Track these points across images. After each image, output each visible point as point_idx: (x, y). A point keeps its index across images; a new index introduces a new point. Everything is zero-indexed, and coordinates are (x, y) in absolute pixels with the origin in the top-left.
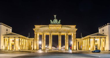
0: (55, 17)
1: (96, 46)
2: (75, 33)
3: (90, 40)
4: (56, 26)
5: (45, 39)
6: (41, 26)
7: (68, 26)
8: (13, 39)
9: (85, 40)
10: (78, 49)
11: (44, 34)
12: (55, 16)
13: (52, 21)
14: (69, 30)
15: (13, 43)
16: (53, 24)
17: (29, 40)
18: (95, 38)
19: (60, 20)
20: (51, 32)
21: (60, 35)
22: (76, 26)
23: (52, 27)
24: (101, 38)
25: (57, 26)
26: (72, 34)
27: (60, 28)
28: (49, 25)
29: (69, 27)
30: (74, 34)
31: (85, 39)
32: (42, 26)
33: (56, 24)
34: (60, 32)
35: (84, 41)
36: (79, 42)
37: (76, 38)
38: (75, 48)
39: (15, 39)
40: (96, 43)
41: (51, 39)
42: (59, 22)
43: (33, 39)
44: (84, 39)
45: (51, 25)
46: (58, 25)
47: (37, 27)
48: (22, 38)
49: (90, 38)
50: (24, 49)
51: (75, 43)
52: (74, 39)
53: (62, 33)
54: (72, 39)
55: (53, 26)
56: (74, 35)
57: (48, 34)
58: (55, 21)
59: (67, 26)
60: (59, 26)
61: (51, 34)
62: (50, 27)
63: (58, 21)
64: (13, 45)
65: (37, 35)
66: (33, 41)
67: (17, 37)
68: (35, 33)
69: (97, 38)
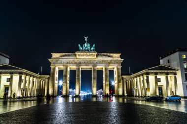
0: (86, 40)
1: (160, 89)
3: (148, 77)
4: (88, 54)
5: (68, 76)
6: (62, 54)
7: (109, 54)
8: (9, 77)
9: (138, 78)
10: (126, 94)
11: (67, 69)
12: (86, 38)
13: (82, 46)
14: (109, 60)
15: (8, 83)
16: (83, 51)
17: (40, 78)
18: (156, 74)
19: (94, 46)
20: (79, 64)
21: (94, 70)
22: (120, 54)
24: (167, 74)
25: (90, 55)
26: (114, 68)
27: (95, 57)
28: (76, 53)
29: (109, 56)
30: (118, 67)
31: (139, 76)
33: (88, 51)
34: (95, 65)
35: (135, 79)
36: (126, 82)
37: (122, 75)
38: (121, 93)
39: (12, 77)
40: (159, 84)
41: (79, 76)
42: (92, 48)
43: (47, 76)
44: (136, 77)
45: (79, 53)
46: (91, 53)
47: (55, 55)
48: (27, 75)
49: (148, 74)
50: (29, 95)
51: (121, 84)
52: (118, 76)
53: (97, 67)
54: (116, 76)
55: (82, 54)
56: (118, 69)
57: (74, 67)
58: (87, 45)
59: (106, 54)
60: (94, 54)
61: (79, 68)
62: (77, 56)
63: (91, 46)
64: (7, 89)
65: (54, 69)
66: (47, 80)
67: (16, 73)
68: (51, 67)
69: (161, 73)
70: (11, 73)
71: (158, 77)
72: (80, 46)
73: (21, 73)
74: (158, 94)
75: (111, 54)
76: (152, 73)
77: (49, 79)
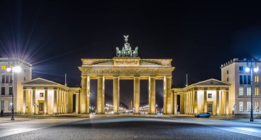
0: (126, 40)
1: (210, 106)
2: (171, 77)
3: (196, 93)
4: (129, 60)
5: (103, 88)
6: (94, 60)
7: (156, 60)
8: (43, 91)
10: (176, 112)
11: (102, 79)
12: (126, 38)
13: (121, 49)
14: (156, 69)
15: (43, 99)
16: (121, 56)
17: (69, 91)
18: (206, 89)
19: (137, 48)
20: (118, 73)
22: (171, 60)
23: (120, 62)
24: (218, 89)
25: (131, 62)
26: (163, 78)
27: (138, 65)
28: (113, 59)
29: (156, 63)
30: (168, 77)
31: (190, 90)
32: (98, 60)
33: (127, 56)
35: (187, 93)
37: (172, 88)
38: (169, 110)
40: (209, 100)
42: (134, 52)
43: (78, 89)
44: (188, 91)
45: (117, 60)
46: (132, 60)
47: (87, 62)
48: (60, 89)
49: (196, 89)
52: (168, 89)
53: (141, 77)
54: (165, 88)
55: (121, 60)
56: (167, 80)
57: (111, 77)
58: (127, 47)
59: (152, 60)
60: (136, 60)
61: (117, 79)
62: (115, 63)
63: (133, 49)
65: (86, 80)
66: (77, 94)
67: (50, 88)
68: (82, 77)
69: (212, 89)
70: (46, 88)
71: (208, 92)
72: (117, 49)
73: (55, 88)
74: (206, 111)
75: (159, 60)
76: (201, 88)
77: (80, 92)
